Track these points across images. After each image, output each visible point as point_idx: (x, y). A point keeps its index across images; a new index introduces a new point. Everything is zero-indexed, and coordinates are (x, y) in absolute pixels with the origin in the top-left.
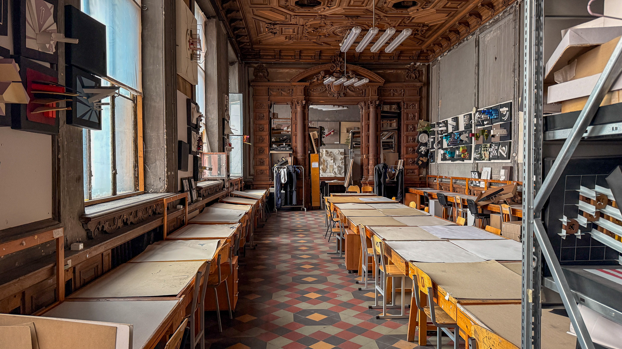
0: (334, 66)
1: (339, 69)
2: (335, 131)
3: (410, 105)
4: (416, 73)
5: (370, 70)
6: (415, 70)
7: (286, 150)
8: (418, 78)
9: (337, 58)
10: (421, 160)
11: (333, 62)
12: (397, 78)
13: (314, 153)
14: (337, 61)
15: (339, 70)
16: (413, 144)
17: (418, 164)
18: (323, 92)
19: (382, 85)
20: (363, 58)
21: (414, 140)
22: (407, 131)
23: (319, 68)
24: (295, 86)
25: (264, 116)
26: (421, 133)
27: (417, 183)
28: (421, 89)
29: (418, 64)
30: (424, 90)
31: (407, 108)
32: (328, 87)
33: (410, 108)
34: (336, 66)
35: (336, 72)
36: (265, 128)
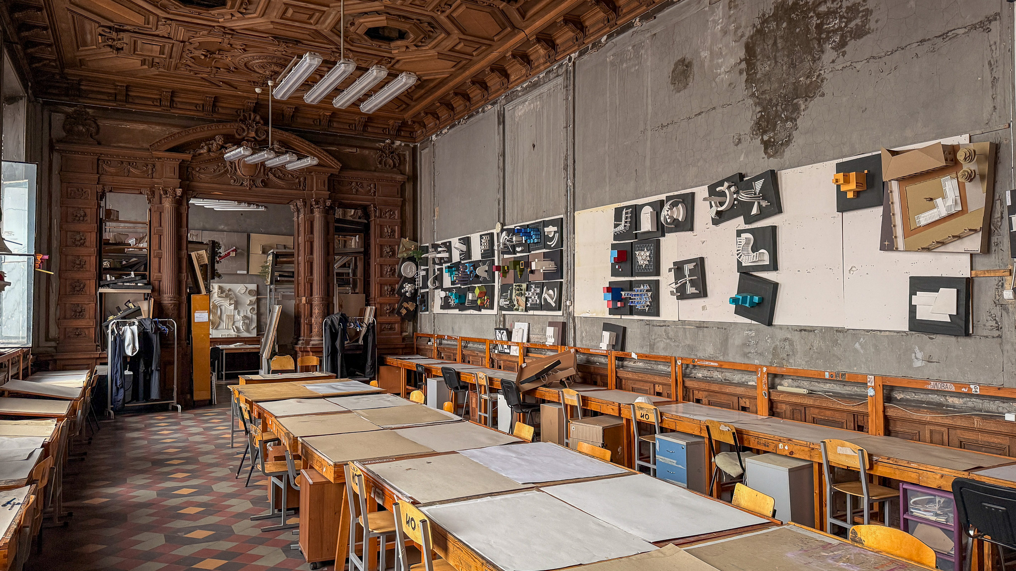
0: (243, 129)
1: (253, 134)
2: (239, 251)
3: (386, 213)
4: (395, 158)
5: (316, 143)
6: (393, 152)
7: (137, 287)
8: (398, 167)
9: (250, 115)
10: (405, 308)
11: (241, 120)
12: (363, 165)
13: (199, 292)
14: (250, 119)
15: (254, 138)
16: (392, 279)
17: (399, 313)
18: (222, 174)
19: (337, 174)
20: (299, 120)
21: (393, 271)
22: (381, 256)
23: (212, 130)
24: (160, 158)
25: (85, 215)
26: (404, 260)
27: (398, 346)
28: (403, 186)
29: (398, 143)
30: (409, 188)
31: (381, 217)
32: (231, 167)
33: (386, 217)
34: (248, 129)
35: (248, 141)
36: (88, 239)
